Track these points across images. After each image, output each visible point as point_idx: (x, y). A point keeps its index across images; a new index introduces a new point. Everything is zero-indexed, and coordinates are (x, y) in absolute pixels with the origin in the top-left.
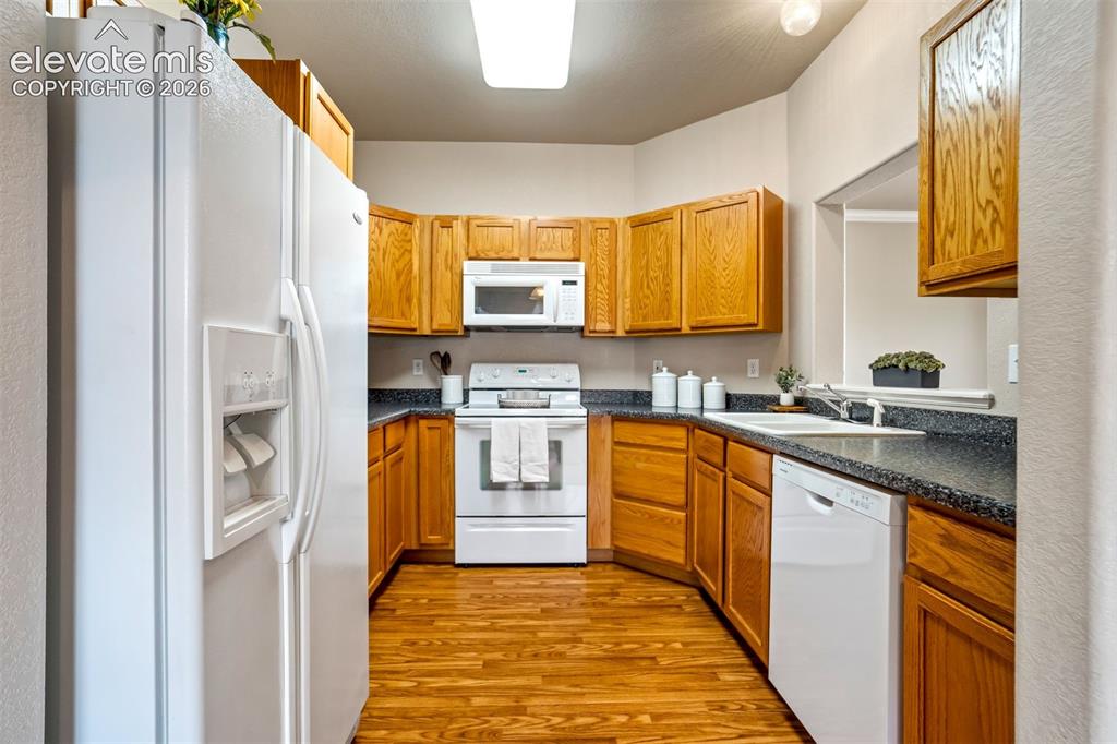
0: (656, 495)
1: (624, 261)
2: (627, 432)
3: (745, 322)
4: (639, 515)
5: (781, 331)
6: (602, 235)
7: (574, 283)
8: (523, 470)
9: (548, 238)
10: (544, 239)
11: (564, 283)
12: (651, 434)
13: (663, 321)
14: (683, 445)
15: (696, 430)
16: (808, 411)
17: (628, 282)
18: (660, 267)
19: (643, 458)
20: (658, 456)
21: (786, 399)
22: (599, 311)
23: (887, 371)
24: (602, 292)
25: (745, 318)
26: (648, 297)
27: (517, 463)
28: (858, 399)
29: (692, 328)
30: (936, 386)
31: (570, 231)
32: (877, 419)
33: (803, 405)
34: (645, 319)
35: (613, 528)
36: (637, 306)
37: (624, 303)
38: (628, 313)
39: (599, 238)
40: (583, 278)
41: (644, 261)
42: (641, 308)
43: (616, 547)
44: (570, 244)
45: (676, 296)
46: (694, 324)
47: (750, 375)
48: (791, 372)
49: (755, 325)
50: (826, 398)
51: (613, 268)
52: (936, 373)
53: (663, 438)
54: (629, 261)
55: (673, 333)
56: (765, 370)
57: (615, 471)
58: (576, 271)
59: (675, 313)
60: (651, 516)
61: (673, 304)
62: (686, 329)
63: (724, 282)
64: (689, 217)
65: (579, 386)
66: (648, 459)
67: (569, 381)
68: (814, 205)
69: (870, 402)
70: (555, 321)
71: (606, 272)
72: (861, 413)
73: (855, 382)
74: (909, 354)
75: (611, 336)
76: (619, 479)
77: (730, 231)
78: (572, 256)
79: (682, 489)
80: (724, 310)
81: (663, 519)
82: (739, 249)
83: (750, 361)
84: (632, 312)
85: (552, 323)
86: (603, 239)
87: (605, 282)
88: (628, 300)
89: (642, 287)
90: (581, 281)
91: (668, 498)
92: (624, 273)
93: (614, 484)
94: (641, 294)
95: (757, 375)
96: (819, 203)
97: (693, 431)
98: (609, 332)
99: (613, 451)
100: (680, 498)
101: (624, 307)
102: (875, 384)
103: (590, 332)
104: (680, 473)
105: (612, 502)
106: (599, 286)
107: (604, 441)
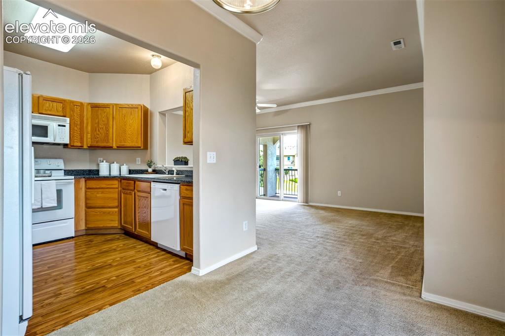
0: (106, 205)
1: (87, 119)
2: (92, 184)
3: (137, 146)
4: (99, 213)
5: (147, 149)
6: (76, 108)
7: (64, 126)
8: (43, 203)
9: (50, 105)
10: (47, 105)
11: (59, 125)
12: (103, 184)
13: (105, 144)
14: (117, 186)
15: (122, 181)
16: (157, 173)
17: (89, 128)
18: (104, 125)
19: (100, 193)
20: (107, 191)
21: (150, 170)
22: (75, 138)
23: (177, 161)
24: (77, 131)
25: (137, 145)
26: (99, 135)
27: (41, 199)
28: (170, 169)
29: (117, 147)
30: (188, 165)
31: (61, 104)
32: (175, 173)
33: (155, 172)
34: (97, 142)
35: (86, 220)
36: (94, 137)
37: (87, 136)
38: (89, 140)
39: (75, 109)
40: (69, 125)
41: (97, 120)
42: (95, 138)
43: (88, 227)
44: (61, 109)
45: (111, 135)
46: (118, 146)
47: (137, 163)
48: (151, 162)
49: (140, 147)
50: (163, 169)
51: (82, 122)
52: (188, 162)
53: (109, 185)
54: (90, 120)
55: (111, 148)
56: (142, 162)
57: (86, 199)
58: (65, 121)
59: (111, 141)
60: (104, 213)
61: (110, 138)
62: (115, 147)
63: (129, 133)
64: (116, 109)
65: (63, 168)
66: (102, 193)
67: (58, 166)
68: (158, 113)
69: (173, 169)
70: (54, 141)
71: (79, 123)
72: (171, 172)
73: (169, 164)
74: (182, 157)
75: (80, 148)
76: (88, 202)
77: (132, 116)
78: (62, 115)
79: (117, 201)
80: (130, 142)
81: (109, 213)
82: (134, 123)
83: (137, 159)
84: (91, 139)
85: (53, 142)
86: (77, 110)
87: (79, 127)
88: (89, 135)
89: (96, 131)
90: (68, 126)
91: (111, 205)
92: (87, 124)
93: (86, 204)
94: (95, 133)
95: (140, 163)
96: (160, 113)
97: (121, 181)
98: (80, 146)
99: (86, 192)
100: (116, 204)
101: (87, 137)
102: (175, 165)
103: (71, 146)
104: (116, 196)
105: (86, 211)
106: (75, 128)
107: (81, 189)
